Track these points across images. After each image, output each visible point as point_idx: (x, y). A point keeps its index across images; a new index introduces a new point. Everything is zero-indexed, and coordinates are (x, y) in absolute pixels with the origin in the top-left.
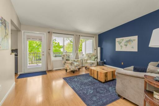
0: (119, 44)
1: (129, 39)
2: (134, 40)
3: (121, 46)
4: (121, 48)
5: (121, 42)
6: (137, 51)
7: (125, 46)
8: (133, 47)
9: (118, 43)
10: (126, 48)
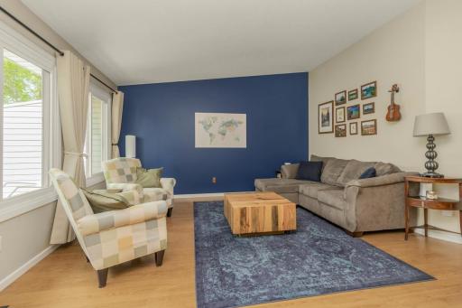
0: (205, 127)
1: (230, 119)
2: (240, 123)
3: (211, 135)
4: (211, 141)
5: (210, 125)
6: (245, 146)
7: (220, 136)
8: (238, 139)
9: (201, 125)
10: (223, 139)
